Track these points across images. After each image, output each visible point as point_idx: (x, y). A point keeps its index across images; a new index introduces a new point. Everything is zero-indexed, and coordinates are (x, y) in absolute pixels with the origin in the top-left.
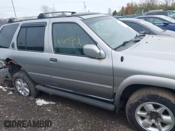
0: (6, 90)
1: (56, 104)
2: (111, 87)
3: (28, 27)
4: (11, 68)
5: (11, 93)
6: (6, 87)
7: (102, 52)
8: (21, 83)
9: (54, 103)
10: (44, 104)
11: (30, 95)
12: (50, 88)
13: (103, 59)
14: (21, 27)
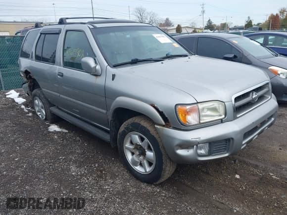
0: (27, 111)
1: (69, 133)
2: (104, 111)
3: (46, 34)
4: (33, 83)
5: (30, 114)
6: (30, 108)
7: (98, 67)
8: (39, 103)
9: (67, 131)
10: (55, 131)
11: (46, 119)
12: (63, 111)
13: (99, 76)
14: (41, 34)
